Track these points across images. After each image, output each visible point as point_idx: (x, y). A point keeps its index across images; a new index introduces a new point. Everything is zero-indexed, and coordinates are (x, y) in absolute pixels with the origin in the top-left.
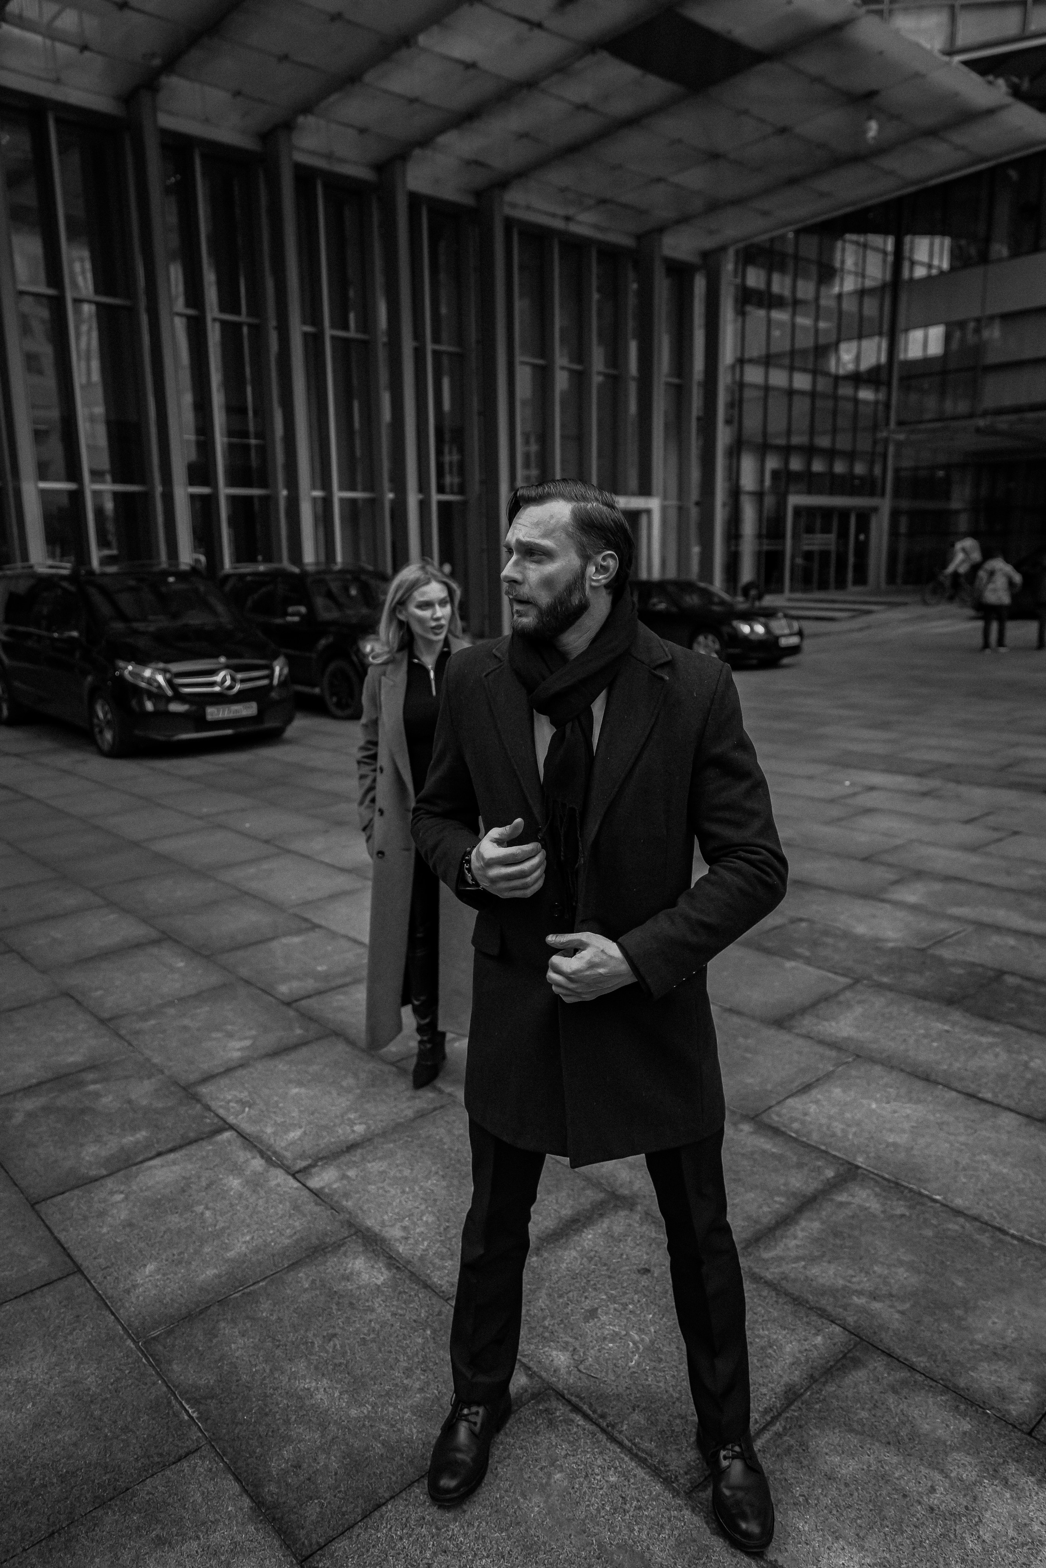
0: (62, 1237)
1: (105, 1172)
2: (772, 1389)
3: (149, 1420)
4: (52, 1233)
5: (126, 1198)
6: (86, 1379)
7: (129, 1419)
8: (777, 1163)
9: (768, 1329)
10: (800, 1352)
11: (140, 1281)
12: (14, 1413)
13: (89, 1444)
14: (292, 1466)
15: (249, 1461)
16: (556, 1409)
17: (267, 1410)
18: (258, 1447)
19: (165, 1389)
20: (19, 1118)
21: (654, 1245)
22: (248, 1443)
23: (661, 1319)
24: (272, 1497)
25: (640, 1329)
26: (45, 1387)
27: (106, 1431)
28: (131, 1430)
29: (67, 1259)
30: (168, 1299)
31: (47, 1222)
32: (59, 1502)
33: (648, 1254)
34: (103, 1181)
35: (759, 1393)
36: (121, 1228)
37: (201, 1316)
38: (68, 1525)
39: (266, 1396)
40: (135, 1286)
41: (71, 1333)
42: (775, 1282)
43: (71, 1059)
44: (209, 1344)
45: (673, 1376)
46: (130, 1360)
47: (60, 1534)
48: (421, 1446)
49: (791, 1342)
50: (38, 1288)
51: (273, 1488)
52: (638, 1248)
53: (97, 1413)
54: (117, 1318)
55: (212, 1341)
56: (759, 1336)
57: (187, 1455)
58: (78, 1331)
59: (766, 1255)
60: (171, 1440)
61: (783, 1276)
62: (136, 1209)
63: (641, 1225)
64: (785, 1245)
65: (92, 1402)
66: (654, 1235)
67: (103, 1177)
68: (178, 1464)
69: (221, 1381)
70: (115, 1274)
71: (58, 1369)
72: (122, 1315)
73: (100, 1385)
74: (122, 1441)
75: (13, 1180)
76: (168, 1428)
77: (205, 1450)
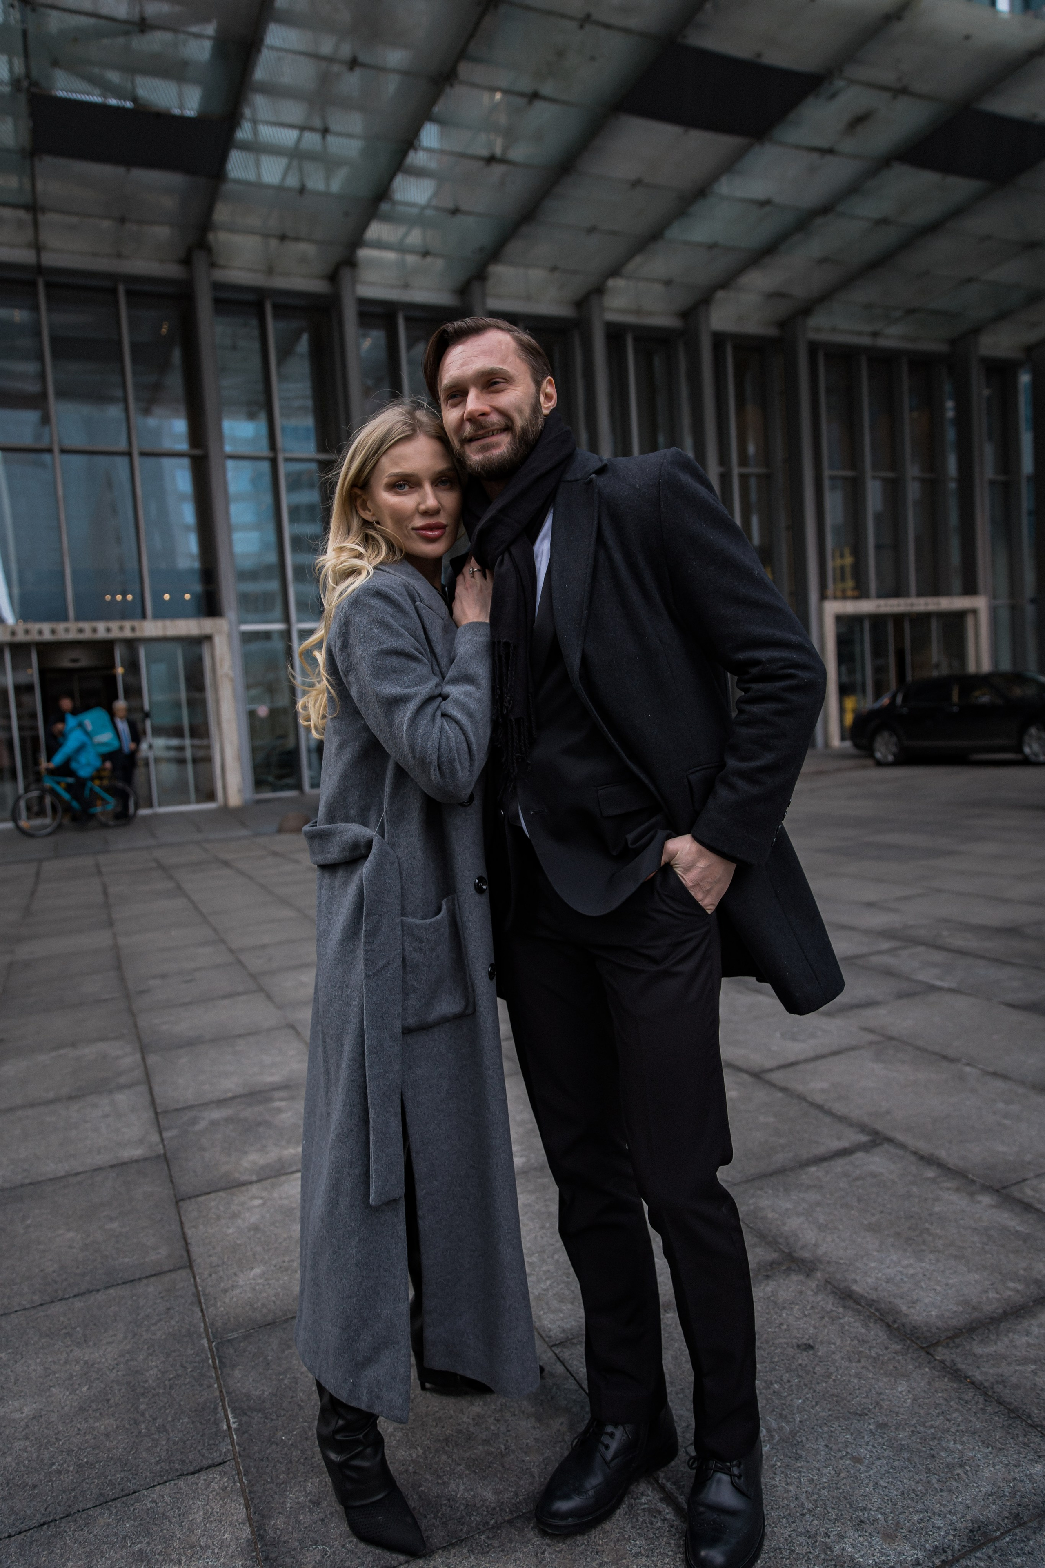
0: (189, 1233)
1: (254, 1179)
2: (952, 1524)
3: (188, 1423)
4: (182, 1228)
5: (264, 1204)
6: (147, 1371)
7: (169, 1419)
8: (1021, 1243)
9: (962, 1443)
10: (1005, 1480)
11: (241, 1283)
12: (67, 1393)
13: (120, 1438)
14: (310, 1501)
15: (268, 1486)
16: (642, 1494)
18: (283, 1472)
19: (217, 1393)
20: (202, 1125)
21: (827, 1319)
22: (275, 1466)
23: (813, 1407)
24: (275, 1533)
25: (781, 1415)
26: (108, 1373)
27: (143, 1426)
28: (166, 1431)
29: (185, 1254)
30: (259, 1304)
31: (183, 1218)
32: (64, 1492)
33: (815, 1328)
34: (249, 1187)
35: (930, 1524)
36: (246, 1230)
37: (285, 1326)
38: (61, 1518)
40: (233, 1287)
41: (155, 1324)
42: (986, 1384)
43: (269, 1079)
44: (279, 1355)
45: (812, 1481)
46: (197, 1359)
47: (49, 1527)
48: (462, 1507)
49: (994, 1465)
50: (147, 1277)
51: (280, 1523)
52: (805, 1319)
53: (143, 1407)
54: (203, 1316)
55: (284, 1352)
56: (946, 1450)
57: (209, 1467)
58: (162, 1323)
59: (979, 1350)
60: (199, 1448)
61: (999, 1379)
62: (268, 1215)
63: (816, 1294)
64: (1011, 1341)
65: (143, 1394)
66: (829, 1307)
67: (251, 1183)
68: (196, 1475)
69: (275, 1395)
70: (221, 1273)
71: (127, 1356)
72: (211, 1312)
73: (158, 1379)
74: (153, 1440)
75: (171, 1176)
76: (202, 1436)
77: (229, 1465)
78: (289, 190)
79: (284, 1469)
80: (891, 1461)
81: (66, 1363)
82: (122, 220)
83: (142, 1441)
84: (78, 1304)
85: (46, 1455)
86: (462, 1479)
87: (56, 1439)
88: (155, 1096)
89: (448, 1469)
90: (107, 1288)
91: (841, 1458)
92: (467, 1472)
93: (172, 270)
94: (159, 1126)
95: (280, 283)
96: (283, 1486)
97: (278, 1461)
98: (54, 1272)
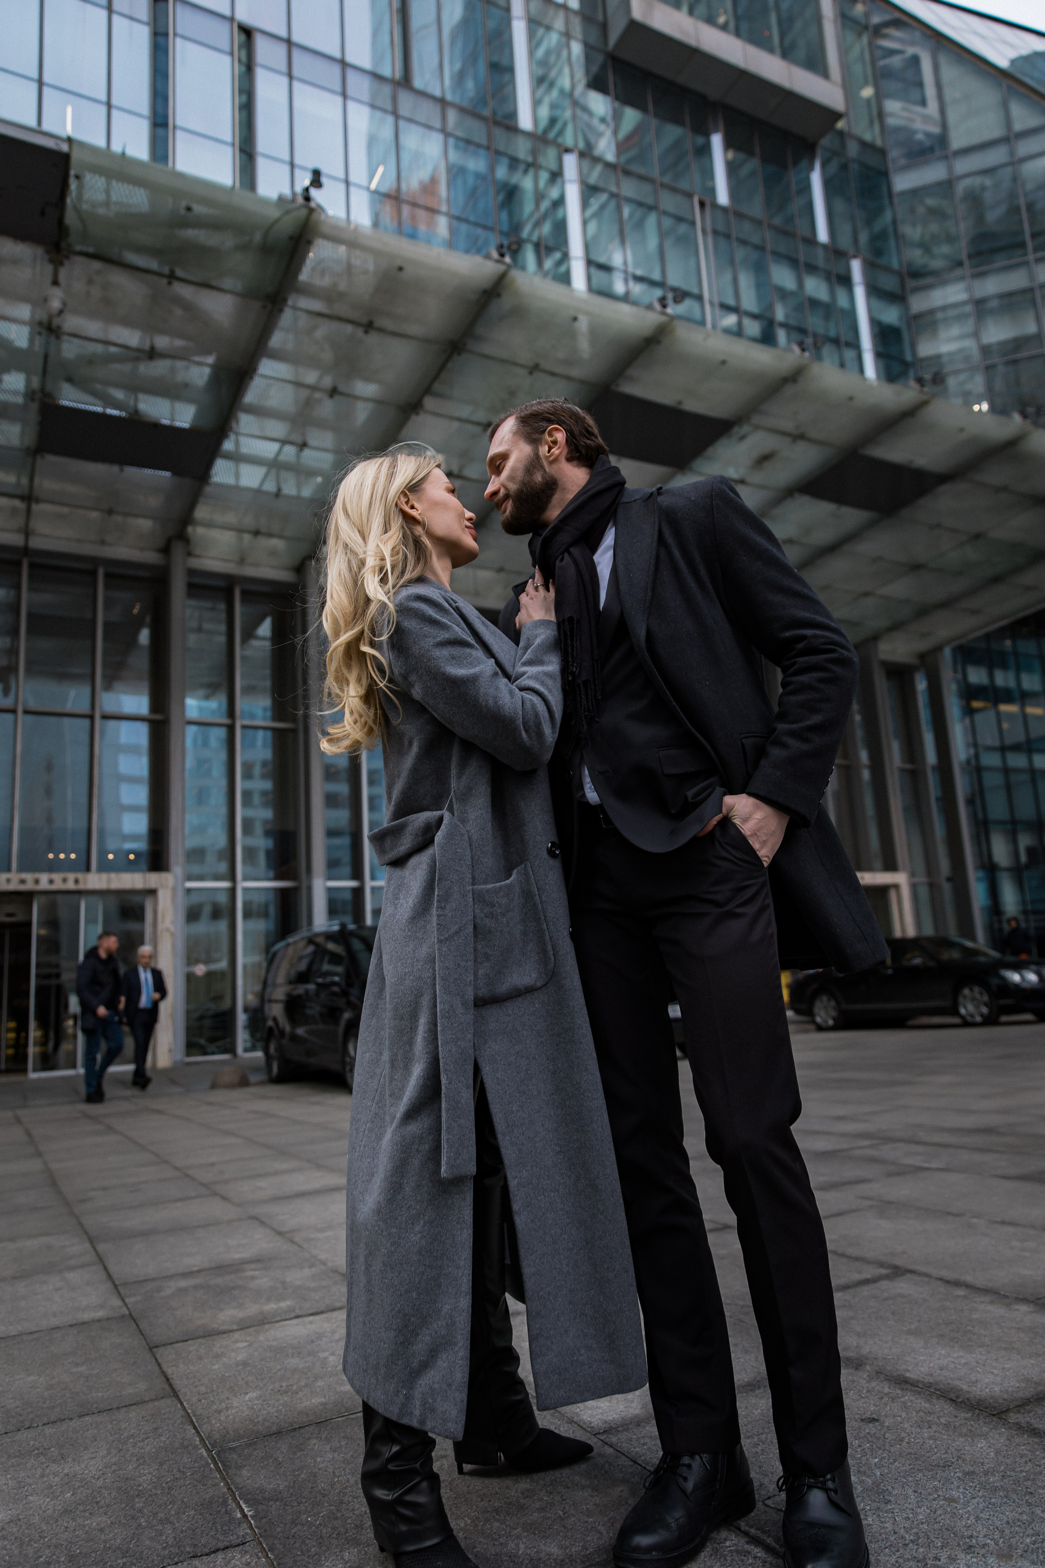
0: (169, 1371)
1: (235, 1327)
3: (194, 1515)
4: (161, 1367)
5: (249, 1346)
6: (140, 1477)
7: (173, 1513)
11: (235, 1404)
12: (48, 1500)
13: (116, 1531)
16: (727, 1540)
17: (339, 1515)
18: (314, 1546)
19: (225, 1490)
20: (168, 1292)
21: (887, 1399)
22: (303, 1542)
26: (93, 1481)
27: (143, 1520)
28: (171, 1523)
29: (167, 1387)
30: (260, 1419)
31: (160, 1360)
33: (877, 1406)
34: (231, 1334)
36: (234, 1366)
37: (293, 1434)
39: (342, 1502)
40: (227, 1408)
41: (143, 1440)
43: (237, 1256)
44: (291, 1456)
45: (908, 1518)
46: (196, 1465)
50: (126, 1406)
52: (864, 1400)
53: (140, 1505)
54: (198, 1432)
55: (296, 1454)
58: (151, 1440)
60: (213, 1534)
62: (256, 1354)
63: (870, 1381)
65: (138, 1496)
66: (887, 1390)
67: (232, 1331)
68: (212, 1556)
69: (293, 1487)
70: (212, 1399)
71: (114, 1467)
72: (205, 1429)
73: (154, 1482)
74: (156, 1530)
75: (140, 1331)
76: (213, 1524)
77: (250, 1546)
78: (267, 493)
79: (314, 1544)
80: (988, 1499)
81: (42, 1476)
82: (110, 512)
83: (144, 1532)
84: (48, 1430)
85: (30, 1551)
86: (521, 1539)
87: (40, 1536)
88: (111, 1273)
89: (503, 1533)
90: (80, 1416)
91: (934, 1499)
92: (526, 1534)
93: (151, 557)
94: (119, 1294)
95: (250, 571)
96: (316, 1557)
97: (306, 1537)
98: (17, 1407)
